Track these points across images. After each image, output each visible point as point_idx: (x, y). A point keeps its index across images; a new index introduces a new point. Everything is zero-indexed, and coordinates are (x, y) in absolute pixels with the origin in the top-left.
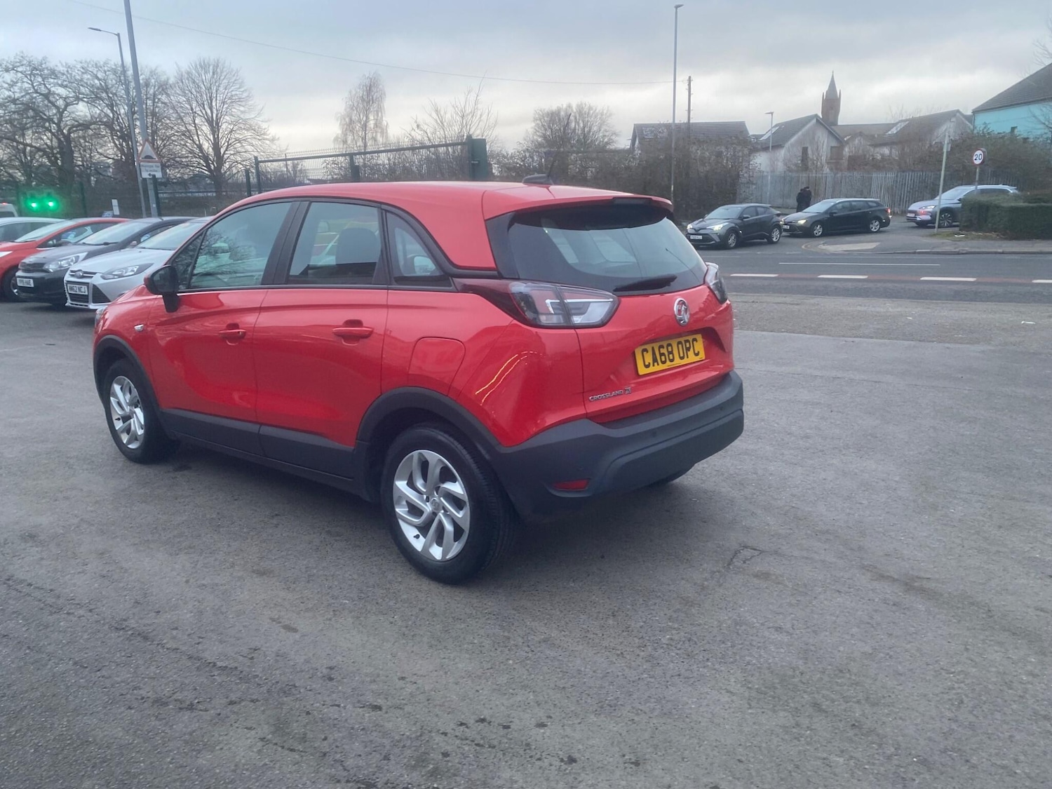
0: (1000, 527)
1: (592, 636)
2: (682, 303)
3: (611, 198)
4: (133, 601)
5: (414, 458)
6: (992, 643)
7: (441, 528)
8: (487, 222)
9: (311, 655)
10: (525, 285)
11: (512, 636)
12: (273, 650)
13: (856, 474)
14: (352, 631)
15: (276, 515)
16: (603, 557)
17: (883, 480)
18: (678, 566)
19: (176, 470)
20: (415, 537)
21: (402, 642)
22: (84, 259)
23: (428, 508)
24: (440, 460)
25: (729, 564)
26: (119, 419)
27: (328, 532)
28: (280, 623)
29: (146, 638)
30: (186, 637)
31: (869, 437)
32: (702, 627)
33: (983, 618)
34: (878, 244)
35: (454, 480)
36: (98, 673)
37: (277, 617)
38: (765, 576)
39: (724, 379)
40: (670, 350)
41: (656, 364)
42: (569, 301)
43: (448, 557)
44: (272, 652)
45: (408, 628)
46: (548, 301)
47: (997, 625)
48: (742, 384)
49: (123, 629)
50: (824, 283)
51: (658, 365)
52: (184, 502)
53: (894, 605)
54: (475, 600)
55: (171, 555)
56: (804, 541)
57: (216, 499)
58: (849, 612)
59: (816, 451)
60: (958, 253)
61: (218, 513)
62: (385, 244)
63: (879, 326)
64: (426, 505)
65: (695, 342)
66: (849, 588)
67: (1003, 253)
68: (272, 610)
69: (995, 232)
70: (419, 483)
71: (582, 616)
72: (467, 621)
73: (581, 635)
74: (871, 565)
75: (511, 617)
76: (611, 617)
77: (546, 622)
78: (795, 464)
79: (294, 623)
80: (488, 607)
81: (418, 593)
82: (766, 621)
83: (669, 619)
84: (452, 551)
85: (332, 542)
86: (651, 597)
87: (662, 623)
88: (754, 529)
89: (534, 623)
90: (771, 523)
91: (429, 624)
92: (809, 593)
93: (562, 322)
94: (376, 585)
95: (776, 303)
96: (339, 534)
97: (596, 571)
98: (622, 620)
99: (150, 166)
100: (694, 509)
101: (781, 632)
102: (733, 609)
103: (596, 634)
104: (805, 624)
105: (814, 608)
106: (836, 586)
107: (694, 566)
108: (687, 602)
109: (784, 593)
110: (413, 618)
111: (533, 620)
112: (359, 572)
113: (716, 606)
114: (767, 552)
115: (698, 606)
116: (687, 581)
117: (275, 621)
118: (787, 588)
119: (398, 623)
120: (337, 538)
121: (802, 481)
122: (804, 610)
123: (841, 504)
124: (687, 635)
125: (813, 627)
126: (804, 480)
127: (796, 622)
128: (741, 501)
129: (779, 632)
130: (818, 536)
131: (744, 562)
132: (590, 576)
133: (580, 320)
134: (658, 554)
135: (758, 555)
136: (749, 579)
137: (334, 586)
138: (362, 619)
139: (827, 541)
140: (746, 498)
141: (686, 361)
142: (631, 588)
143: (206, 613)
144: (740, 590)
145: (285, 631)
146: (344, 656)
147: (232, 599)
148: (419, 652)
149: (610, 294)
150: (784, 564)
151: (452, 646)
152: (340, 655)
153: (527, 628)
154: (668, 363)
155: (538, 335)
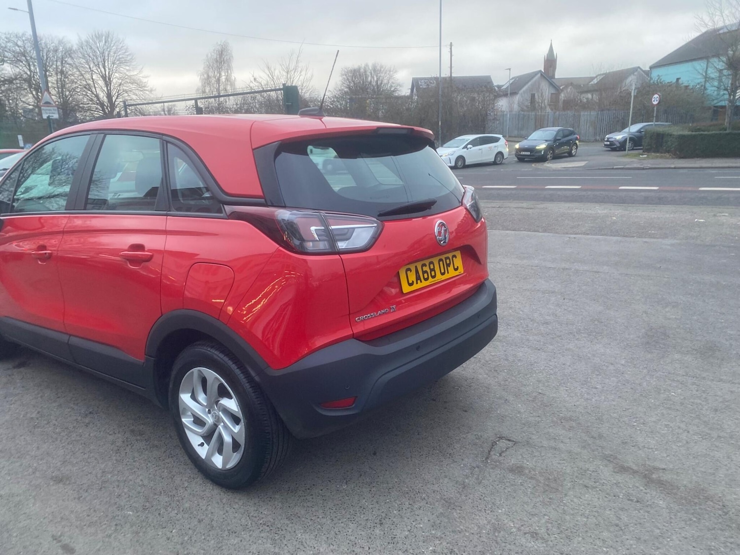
0: (716, 410)
2: (442, 225)
3: (376, 128)
5: (194, 373)
6: (733, 546)
7: (220, 438)
8: (254, 151)
10: (290, 213)
13: (589, 358)
14: (128, 550)
15: (90, 413)
16: (375, 454)
17: (612, 364)
18: (442, 461)
19: (14, 368)
20: (199, 445)
24: (217, 378)
25: (487, 458)
27: (132, 431)
28: (60, 541)
31: (596, 322)
32: (462, 534)
33: (720, 515)
34: (586, 162)
35: (230, 397)
37: (59, 533)
38: (518, 470)
39: (480, 287)
40: (432, 267)
41: (419, 281)
42: (333, 227)
43: (227, 467)
45: (183, 545)
46: (313, 228)
47: (733, 523)
48: (496, 290)
50: (551, 192)
51: (421, 282)
52: (12, 400)
53: (638, 501)
54: (252, 509)
56: (551, 430)
57: (42, 397)
58: (598, 512)
59: (555, 336)
60: (643, 169)
61: (38, 413)
62: (166, 174)
63: (592, 225)
64: (208, 417)
65: (454, 258)
66: (595, 482)
67: (675, 168)
68: (57, 525)
69: (668, 153)
70: (202, 397)
71: (351, 525)
72: (241, 534)
73: (348, 550)
74: (612, 455)
75: (283, 529)
76: (378, 526)
77: (317, 533)
78: (539, 350)
79: (74, 542)
80: (264, 516)
81: (200, 500)
82: (522, 526)
83: (433, 526)
84: (232, 460)
85: (133, 442)
86: (417, 499)
87: (425, 531)
88: (507, 418)
89: (305, 536)
90: (522, 411)
91: (204, 539)
92: (560, 489)
93: (328, 248)
94: (162, 492)
95: (515, 208)
96: (141, 434)
97: (368, 470)
98: (389, 529)
99: (50, 110)
100: (456, 397)
101: (537, 539)
102: (491, 511)
103: (363, 548)
104: (559, 528)
105: (566, 508)
106: (583, 480)
107: (456, 462)
108: (449, 504)
109: (537, 490)
110: (191, 532)
111: (305, 532)
112: (150, 476)
113: (476, 508)
114: (520, 442)
115: (459, 508)
116: (450, 478)
117: (56, 539)
118: (540, 484)
119: (174, 539)
120: (138, 438)
121: (546, 366)
122: (556, 510)
123: (580, 390)
124: (449, 545)
125: (567, 531)
126: (547, 365)
127: (550, 525)
128: (496, 388)
129: (535, 539)
130: (563, 424)
131: (500, 455)
132: (362, 477)
133: (346, 244)
134: (424, 448)
135: (512, 447)
136: (505, 475)
137: (123, 494)
138: (141, 534)
139: (571, 428)
140: (500, 385)
141: (446, 276)
142: (398, 489)
144: (497, 487)
145: (62, 552)
147: (22, 513)
149: (374, 219)
150: (535, 456)
153: (297, 542)
154: (430, 279)
155: (304, 260)
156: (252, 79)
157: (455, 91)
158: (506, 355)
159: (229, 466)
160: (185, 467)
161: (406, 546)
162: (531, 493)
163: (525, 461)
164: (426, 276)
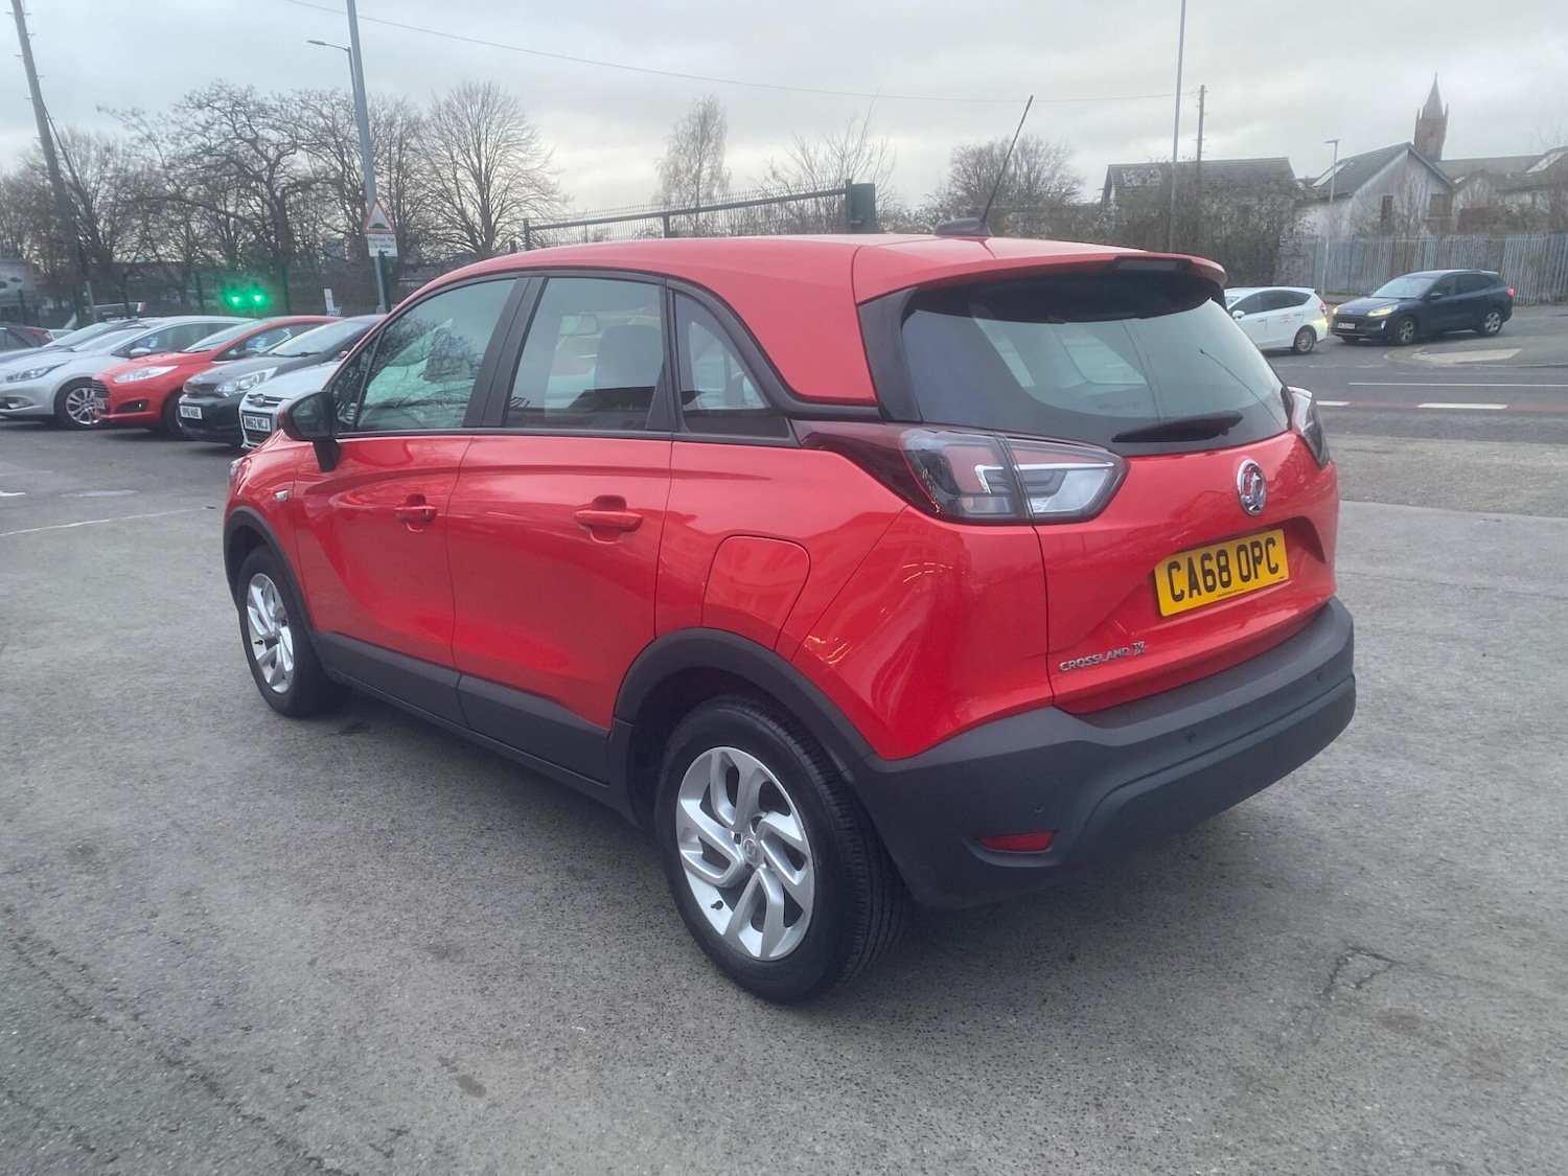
1: (1055, 1155)
2: (1252, 470)
4: (212, 1000)
5: (712, 759)
7: (760, 898)
8: (860, 308)
9: (499, 1154)
10: (935, 435)
11: (890, 1140)
12: (432, 1136)
13: (1558, 791)
14: (583, 1102)
15: (488, 829)
16: (1072, 959)
18: (1224, 988)
19: (342, 733)
20: (713, 907)
21: (674, 1137)
22: (273, 377)
24: (761, 771)
25: (1328, 991)
26: (260, 643)
27: (571, 870)
28: (455, 1070)
29: (213, 1089)
30: (282, 1091)
32: (1284, 1148)
34: (1516, 351)
35: (786, 811)
36: (111, 1165)
37: (452, 1055)
38: (1405, 1023)
39: (1318, 615)
40: (1223, 563)
41: (1195, 592)
42: (1023, 467)
43: (772, 955)
44: (430, 1140)
45: (690, 1104)
46: (980, 469)
48: (1352, 627)
49: (180, 1062)
50: (1431, 417)
51: (1200, 594)
52: (342, 794)
54: (821, 1046)
55: (298, 902)
56: (1475, 943)
57: (396, 791)
59: (1469, 736)
61: (393, 821)
62: (671, 356)
63: (1538, 493)
64: (734, 849)
65: (1270, 546)
68: (447, 1037)
70: (724, 808)
71: (1034, 1102)
72: (804, 1095)
73: (1031, 1151)
75: (890, 1094)
76: (1093, 1109)
77: (960, 1110)
78: (1434, 764)
79: (481, 1073)
80: (847, 1063)
81: (715, 1019)
82: (1424, 1145)
83: (1215, 1123)
84: (781, 943)
85: (574, 892)
86: (1174, 1062)
87: (1198, 1132)
88: (1369, 908)
89: (936, 1112)
90: (1402, 895)
91: (730, 1096)
92: (1509, 1075)
93: (1008, 510)
94: (640, 994)
95: (1348, 450)
96: (588, 876)
97: (1060, 992)
98: (1117, 1119)
99: (381, 240)
100: (1245, 855)
102: (1348, 1106)
103: (1063, 1150)
104: (1514, 1161)
105: (1527, 1117)
107: (1257, 992)
108: (1246, 1079)
109: (1454, 1071)
110: (702, 1078)
111: (935, 1104)
112: (613, 961)
113: (1311, 1095)
114: (1403, 964)
115: (1273, 1091)
116: (1245, 1026)
117: (447, 1065)
118: (1459, 1059)
119: (672, 1089)
120: (585, 884)
121: (1452, 802)
122: (1505, 1120)
123: (1540, 859)
124: (1255, 1167)
125: (1533, 1169)
126: (1456, 800)
127: (1491, 1151)
128: (1335, 840)
130: (1505, 931)
131: (1359, 987)
132: (1047, 1003)
133: (1044, 506)
134: (1181, 956)
135: (1385, 971)
136: (1374, 1030)
137: (565, 991)
138: (606, 1073)
139: (1525, 943)
140: (1345, 835)
141: (1252, 584)
142: (1130, 1037)
143: (329, 1037)
144: (1357, 1055)
145: (460, 1090)
146: (560, 1164)
147: (381, 1008)
148: (704, 1166)
149: (1105, 451)
150: (1443, 997)
151: (772, 1156)
152: (554, 1159)
153: (922, 1124)
154: (1219, 589)
155: (956, 534)
156: (769, 174)
157: (1208, 193)
158: (1355, 771)
159: (775, 953)
160: (679, 949)
161: (1157, 1158)
162: (1440, 1076)
163: (1419, 1006)
164: (1210, 581)
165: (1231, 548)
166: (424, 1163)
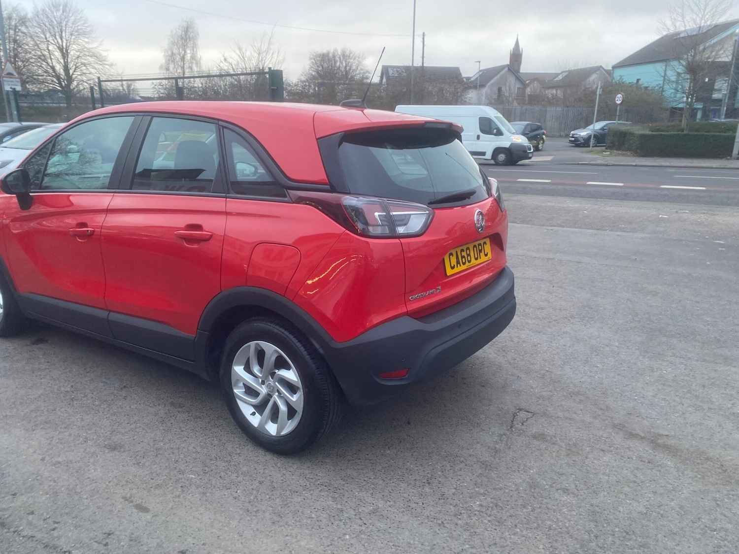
0: (704, 386)
1: (414, 505)
2: (480, 213)
5: (251, 348)
6: (735, 497)
7: (276, 408)
8: (319, 140)
9: (163, 537)
10: (356, 199)
11: (344, 508)
12: (127, 534)
13: (586, 341)
14: (200, 509)
15: (125, 387)
16: (409, 423)
17: (607, 346)
18: (472, 430)
19: (33, 344)
20: (251, 414)
21: (247, 519)
23: (263, 390)
24: (276, 350)
25: (511, 427)
27: (172, 404)
28: (132, 502)
30: (42, 523)
31: (587, 309)
32: (503, 491)
33: (720, 473)
34: (552, 157)
35: (288, 368)
37: (129, 495)
38: (541, 437)
39: (501, 273)
40: (468, 253)
41: (459, 265)
42: (394, 213)
44: (126, 536)
45: (251, 503)
46: (377, 214)
47: (732, 479)
50: (522, 185)
51: (460, 266)
52: (40, 375)
53: (649, 462)
54: (307, 472)
55: (27, 430)
56: (563, 403)
57: (70, 372)
58: (616, 471)
59: (551, 320)
60: (607, 165)
61: (72, 386)
63: (566, 218)
64: (262, 387)
65: (485, 245)
66: (610, 447)
67: (636, 166)
68: (124, 487)
69: (630, 151)
70: (256, 369)
71: (402, 485)
72: (303, 494)
73: (404, 505)
74: (620, 424)
75: (341, 489)
76: (427, 485)
77: (372, 492)
78: (540, 332)
79: (145, 502)
80: (320, 478)
81: (256, 465)
82: (554, 483)
83: (475, 485)
84: (286, 428)
85: (175, 414)
86: (456, 462)
87: (470, 488)
88: (522, 392)
89: (362, 494)
90: (534, 386)
91: (269, 498)
92: (580, 453)
93: (388, 232)
94: (218, 458)
96: (181, 406)
97: (406, 438)
98: (437, 488)
99: (11, 81)
100: (472, 374)
101: (568, 494)
102: (524, 472)
103: (417, 503)
104: (585, 485)
105: (588, 468)
106: (599, 445)
107: (485, 430)
108: (486, 466)
109: (561, 453)
110: (254, 492)
111: (361, 490)
112: (202, 444)
113: (510, 469)
114: (538, 414)
115: (496, 469)
116: (482, 444)
117: (127, 500)
118: (562, 449)
119: (241, 498)
120: (180, 409)
121: (548, 347)
122: (581, 470)
123: (582, 368)
124: (493, 500)
125: (593, 488)
126: (550, 346)
127: (577, 482)
128: (507, 366)
129: (567, 494)
130: (573, 397)
131: (523, 424)
132: (402, 443)
133: (402, 230)
134: (453, 418)
135: (532, 417)
136: (530, 441)
137: (180, 460)
138: (208, 494)
139: (581, 401)
140: (510, 363)
141: (479, 261)
142: (438, 454)
143: (61, 494)
144: (525, 451)
145: (137, 511)
146: (194, 538)
147: (86, 477)
148: (263, 530)
149: (426, 207)
150: (554, 425)
151: (293, 521)
152: (190, 536)
153: (356, 500)
154: (467, 263)
155: (367, 243)
157: (427, 81)
158: (511, 337)
159: (283, 433)
160: (233, 436)
162: (556, 456)
163: (546, 430)
164: (464, 260)
165: (471, 246)
166: (125, 546)
